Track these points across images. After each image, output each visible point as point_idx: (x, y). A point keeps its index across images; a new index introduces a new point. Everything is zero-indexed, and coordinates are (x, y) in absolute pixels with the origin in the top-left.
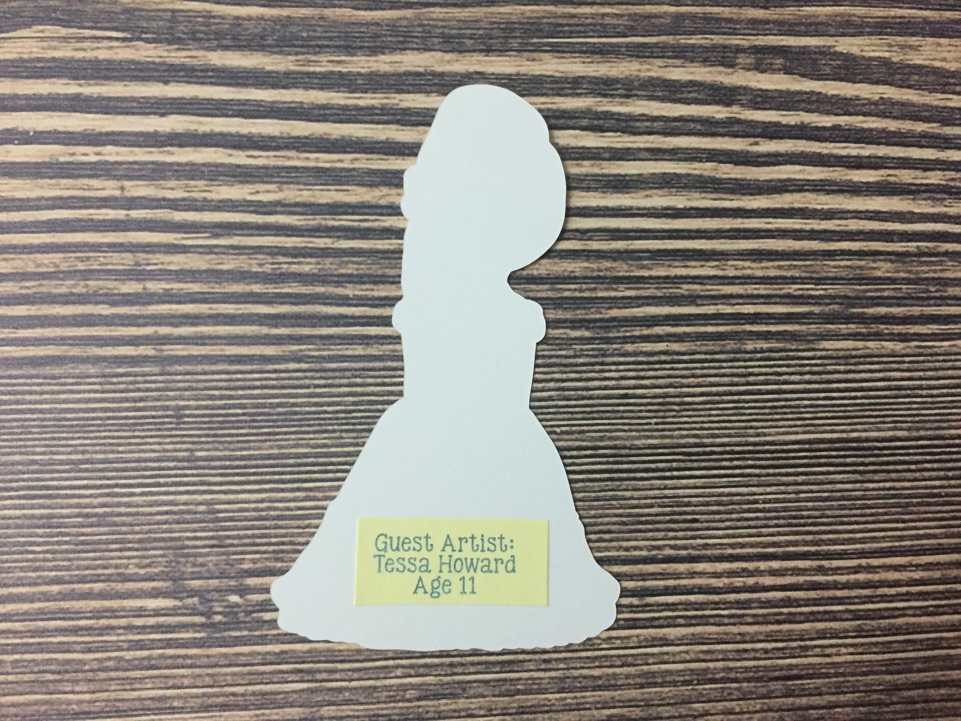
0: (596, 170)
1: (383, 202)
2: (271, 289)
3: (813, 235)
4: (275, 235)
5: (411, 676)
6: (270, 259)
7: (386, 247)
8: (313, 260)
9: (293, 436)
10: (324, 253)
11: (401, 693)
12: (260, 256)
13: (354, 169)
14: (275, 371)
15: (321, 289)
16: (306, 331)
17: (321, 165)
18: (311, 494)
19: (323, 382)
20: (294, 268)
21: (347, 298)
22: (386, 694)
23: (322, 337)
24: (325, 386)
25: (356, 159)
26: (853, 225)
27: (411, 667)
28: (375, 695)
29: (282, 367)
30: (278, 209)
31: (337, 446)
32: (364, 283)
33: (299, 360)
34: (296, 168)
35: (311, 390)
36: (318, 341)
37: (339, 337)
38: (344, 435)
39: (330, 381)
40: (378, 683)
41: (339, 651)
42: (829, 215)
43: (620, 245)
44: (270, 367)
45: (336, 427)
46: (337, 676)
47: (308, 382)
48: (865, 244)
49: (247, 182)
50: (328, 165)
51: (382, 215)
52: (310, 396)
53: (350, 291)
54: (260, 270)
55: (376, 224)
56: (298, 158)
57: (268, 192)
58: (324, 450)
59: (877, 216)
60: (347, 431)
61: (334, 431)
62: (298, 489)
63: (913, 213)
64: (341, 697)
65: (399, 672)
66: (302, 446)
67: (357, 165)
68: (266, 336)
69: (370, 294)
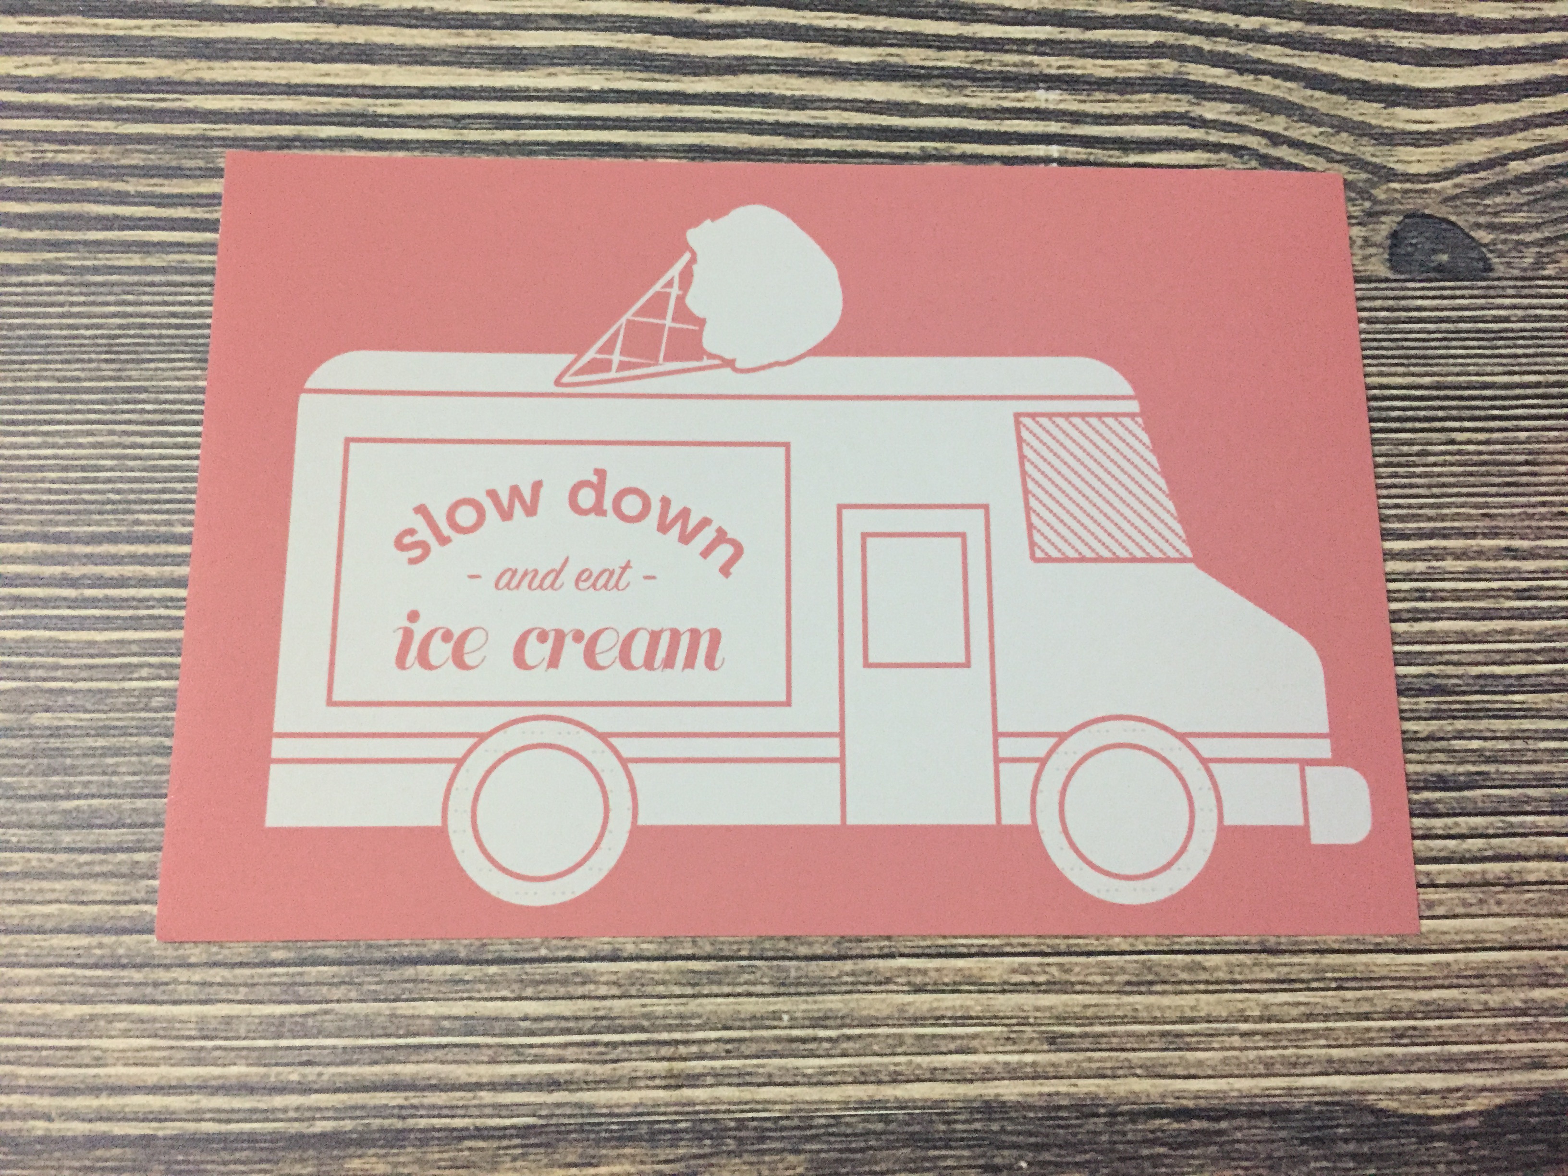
0: (483, 42)
1: (188, 77)
2: (28, 183)
3: (777, 129)
4: (42, 117)
5: (160, 678)
6: (31, 146)
7: (187, 133)
8: (88, 148)
9: (34, 366)
10: (104, 139)
11: (144, 700)
12: (19, 143)
13: (153, 38)
14: (21, 284)
15: (94, 184)
16: (68, 235)
17: (111, 32)
18: (50, 440)
19: (82, 299)
20: (62, 158)
21: (127, 194)
22: (124, 700)
23: (86, 243)
24: (84, 304)
25: (159, 26)
26: (834, 117)
27: (162, 666)
28: (109, 701)
29: (30, 279)
30: (50, 85)
31: (91, 380)
32: (152, 176)
33: (52, 271)
34: (79, 36)
35: (66, 309)
36: (80, 247)
37: (112, 243)
38: (104, 366)
39: (92, 298)
40: (115, 686)
41: (66, 642)
42: (800, 103)
43: (508, 135)
44: (15, 279)
45: (93, 356)
46: (59, 673)
47: (61, 298)
48: (848, 142)
49: (15, 54)
50: (121, 33)
51: (184, 93)
52: (62, 316)
53: (131, 186)
54: (17, 159)
55: (176, 104)
56: (83, 24)
57: (41, 65)
58: (73, 384)
59: (868, 106)
60: (106, 361)
61: (90, 361)
62: (34, 434)
63: (919, 104)
64: (61, 702)
65: (144, 672)
66: (46, 378)
67: (159, 32)
68: (16, 240)
69: (158, 190)
